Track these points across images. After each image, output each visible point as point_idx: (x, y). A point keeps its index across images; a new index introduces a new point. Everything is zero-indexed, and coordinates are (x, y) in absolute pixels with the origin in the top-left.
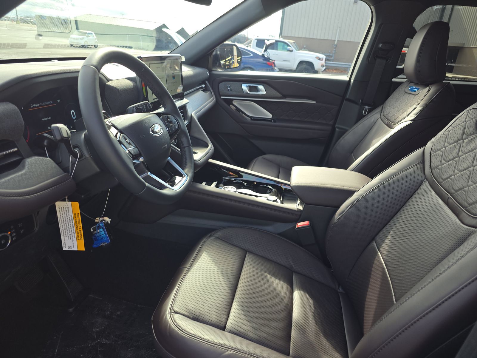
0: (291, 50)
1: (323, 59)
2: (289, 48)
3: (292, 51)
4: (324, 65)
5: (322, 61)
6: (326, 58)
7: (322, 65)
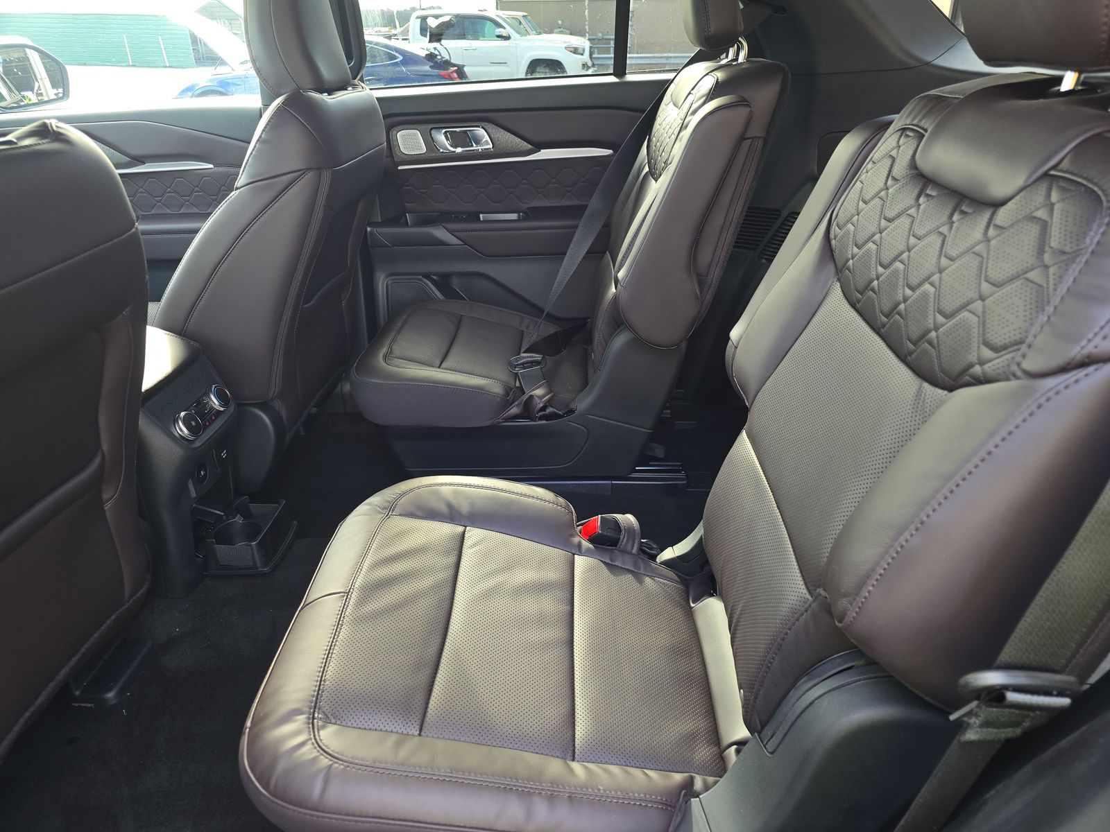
0: (504, 35)
1: (584, 50)
2: (500, 32)
3: (507, 38)
4: (590, 64)
5: (582, 55)
6: (591, 47)
7: (583, 65)
